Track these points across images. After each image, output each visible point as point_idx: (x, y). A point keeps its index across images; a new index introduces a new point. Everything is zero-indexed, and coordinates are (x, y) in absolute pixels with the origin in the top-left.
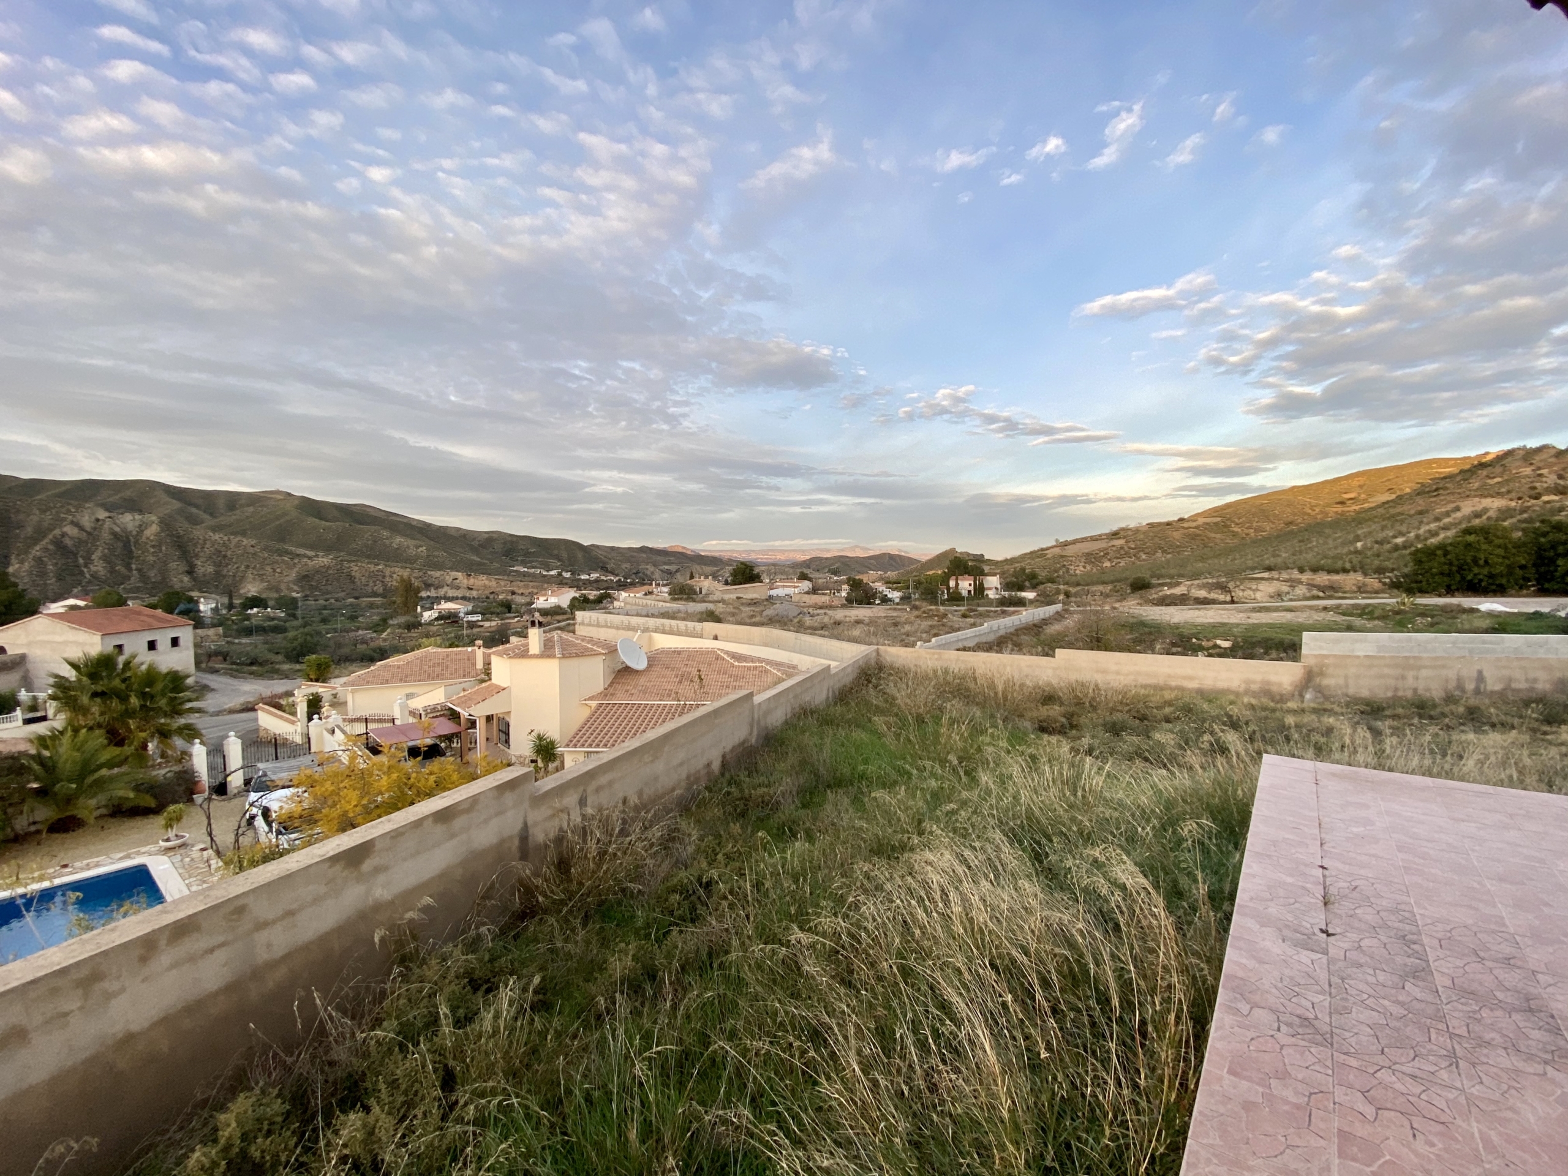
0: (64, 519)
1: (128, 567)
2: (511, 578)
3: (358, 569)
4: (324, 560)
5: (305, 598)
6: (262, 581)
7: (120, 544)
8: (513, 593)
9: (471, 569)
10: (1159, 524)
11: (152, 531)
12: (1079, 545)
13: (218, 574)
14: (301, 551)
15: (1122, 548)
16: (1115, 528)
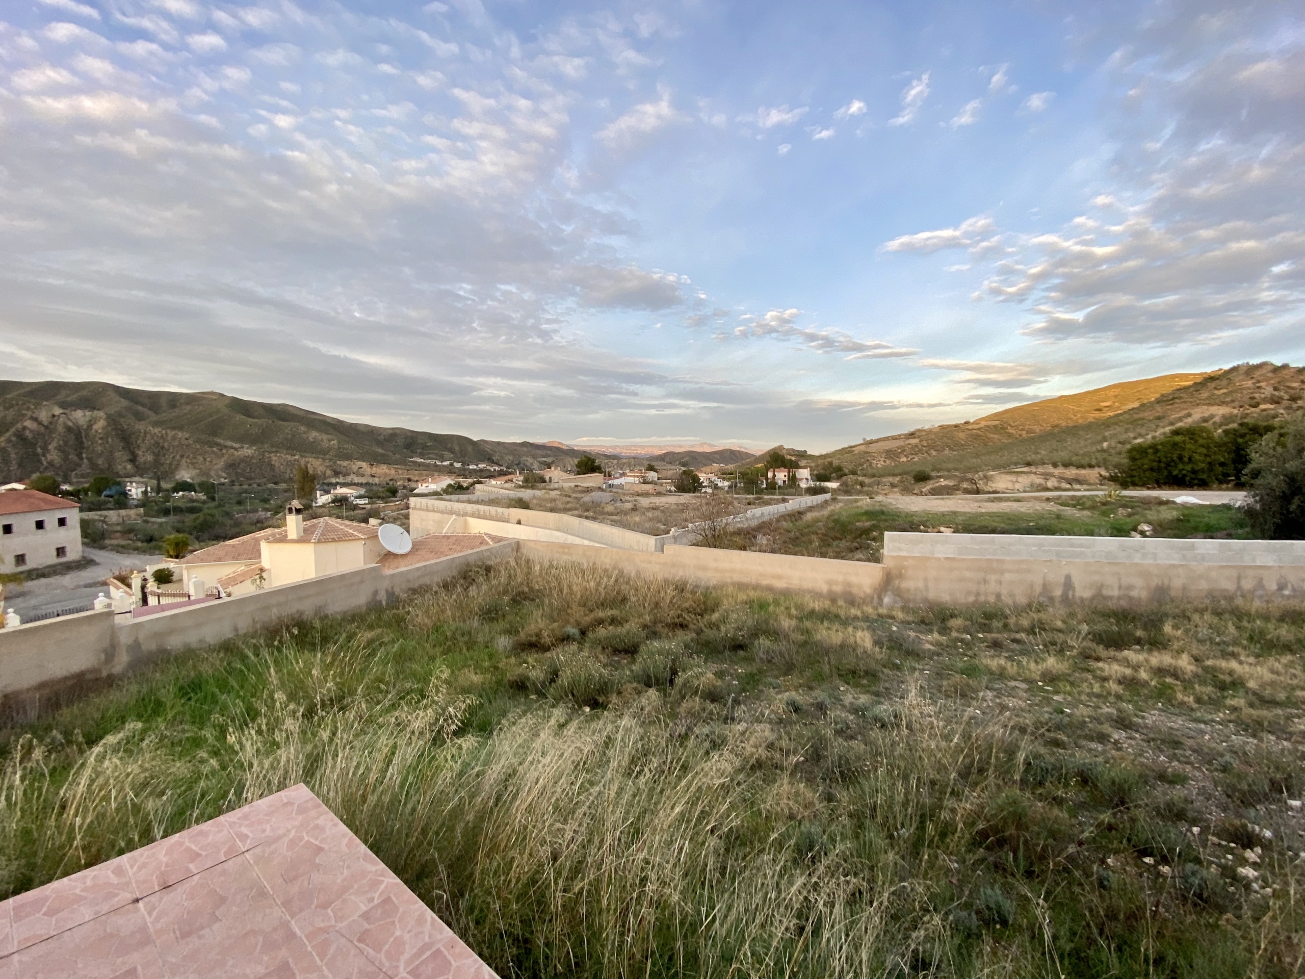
0: (24, 415)
1: (79, 455)
2: (408, 467)
3: (279, 459)
4: (248, 451)
5: (232, 483)
6: (195, 468)
7: (73, 437)
8: (409, 480)
9: (375, 459)
10: (949, 426)
11: (100, 425)
12: (881, 443)
13: (157, 463)
14: (229, 443)
15: (916, 446)
16: (912, 430)
